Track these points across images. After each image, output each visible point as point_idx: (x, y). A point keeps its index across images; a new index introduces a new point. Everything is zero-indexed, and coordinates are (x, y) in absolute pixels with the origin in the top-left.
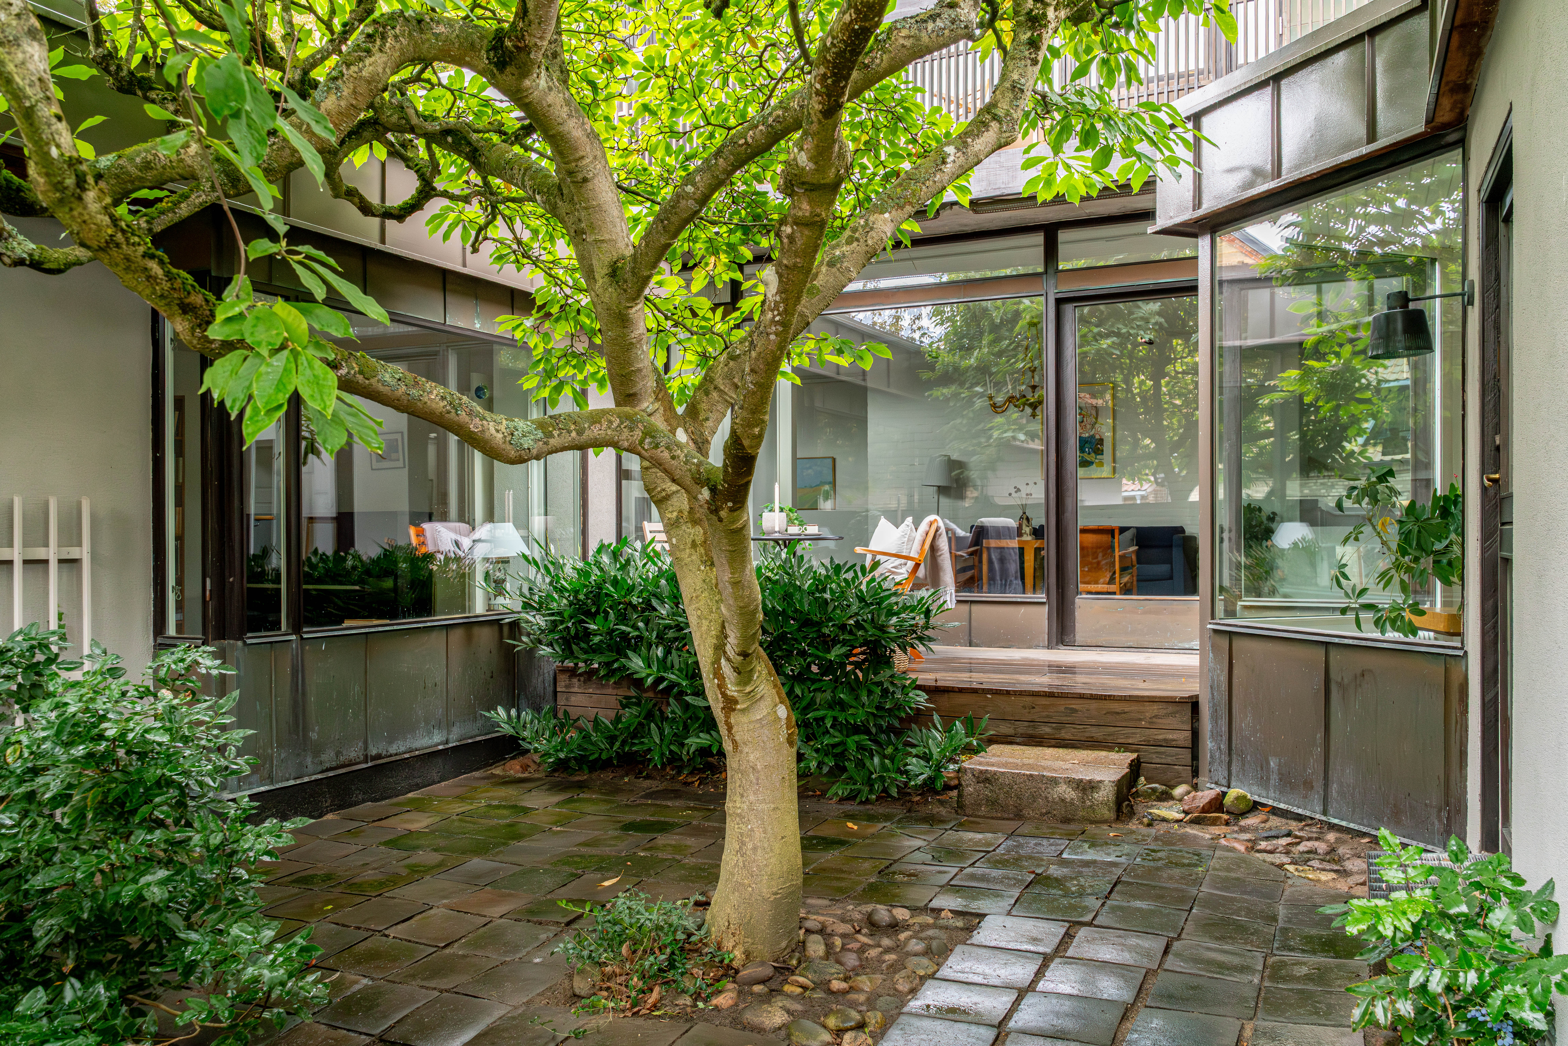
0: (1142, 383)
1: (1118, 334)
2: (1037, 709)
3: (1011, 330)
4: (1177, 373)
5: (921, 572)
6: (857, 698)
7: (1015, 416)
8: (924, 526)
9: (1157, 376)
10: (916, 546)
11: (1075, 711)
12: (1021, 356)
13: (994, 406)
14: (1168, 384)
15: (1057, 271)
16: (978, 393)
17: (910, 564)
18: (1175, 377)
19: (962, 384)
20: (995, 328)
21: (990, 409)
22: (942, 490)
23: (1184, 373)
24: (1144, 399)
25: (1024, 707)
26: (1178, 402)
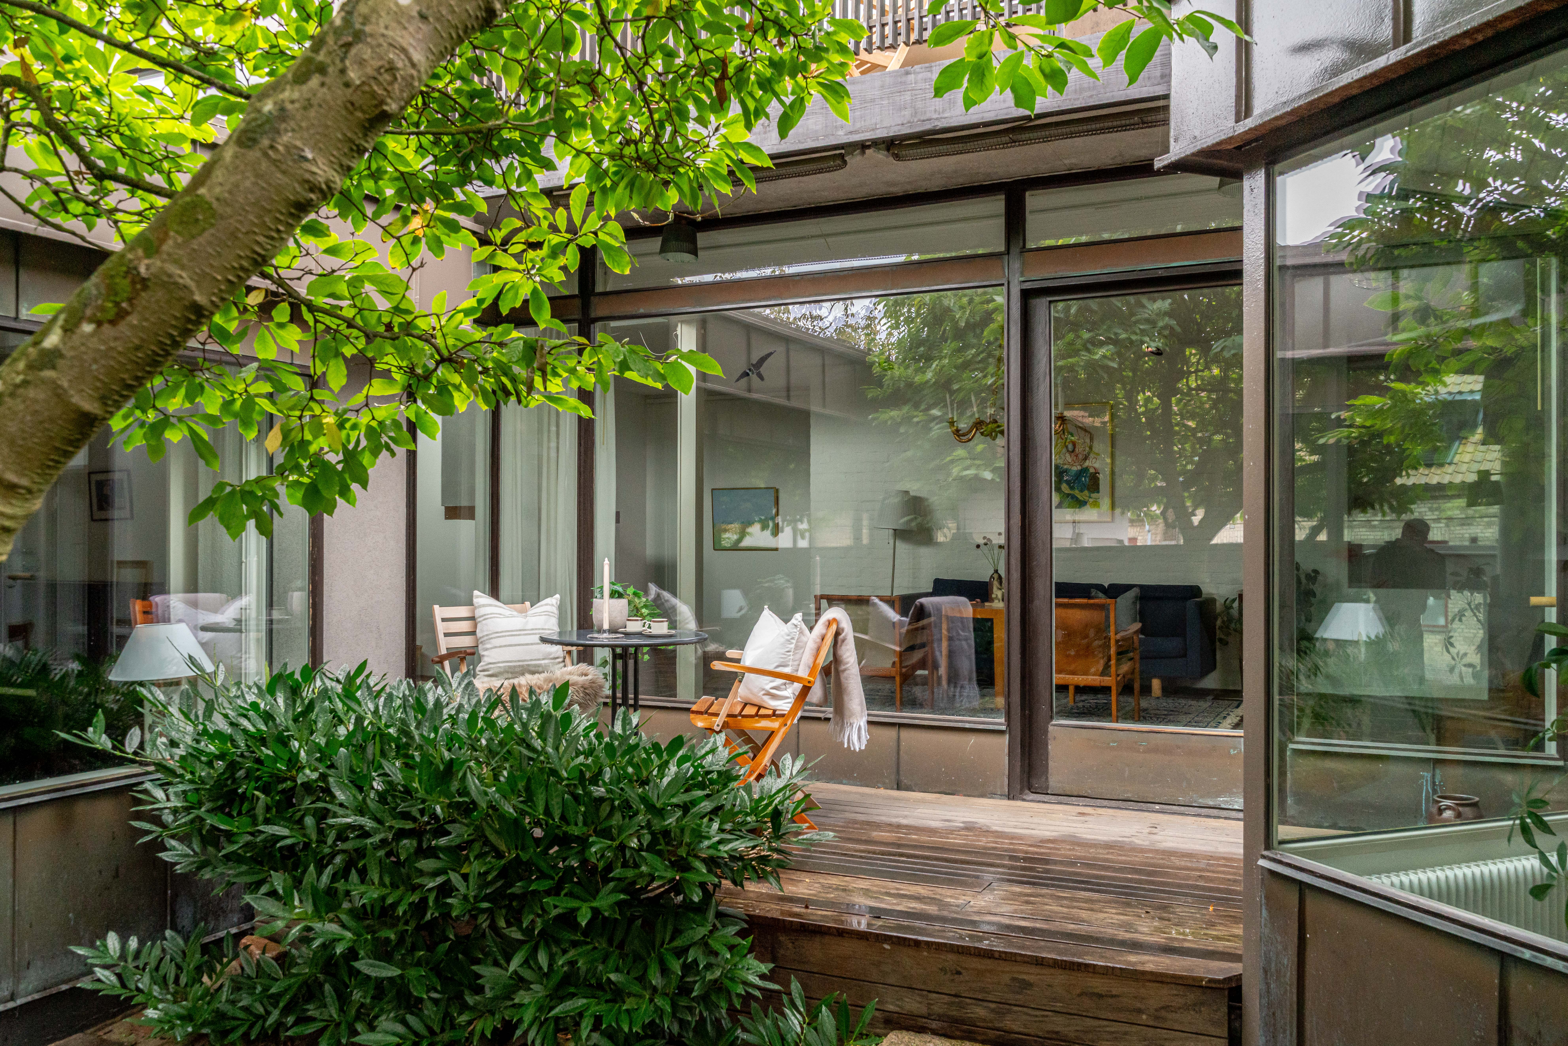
0: (1148, 400)
1: (1115, 342)
2: (965, 976)
3: (979, 337)
4: (1190, 389)
5: (816, 693)
6: (642, 979)
7: (980, 447)
8: (819, 628)
9: (1167, 392)
10: (807, 657)
11: (1027, 985)
12: (991, 369)
13: (957, 432)
14: (1179, 401)
15: (1024, 250)
16: (935, 418)
17: (797, 686)
18: (1188, 394)
19: (916, 406)
20: (959, 334)
21: (952, 437)
22: (900, 534)
23: (1198, 388)
24: (1150, 422)
25: (943, 970)
26: (1192, 424)
